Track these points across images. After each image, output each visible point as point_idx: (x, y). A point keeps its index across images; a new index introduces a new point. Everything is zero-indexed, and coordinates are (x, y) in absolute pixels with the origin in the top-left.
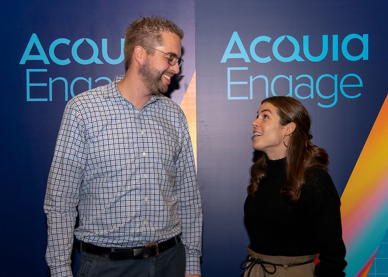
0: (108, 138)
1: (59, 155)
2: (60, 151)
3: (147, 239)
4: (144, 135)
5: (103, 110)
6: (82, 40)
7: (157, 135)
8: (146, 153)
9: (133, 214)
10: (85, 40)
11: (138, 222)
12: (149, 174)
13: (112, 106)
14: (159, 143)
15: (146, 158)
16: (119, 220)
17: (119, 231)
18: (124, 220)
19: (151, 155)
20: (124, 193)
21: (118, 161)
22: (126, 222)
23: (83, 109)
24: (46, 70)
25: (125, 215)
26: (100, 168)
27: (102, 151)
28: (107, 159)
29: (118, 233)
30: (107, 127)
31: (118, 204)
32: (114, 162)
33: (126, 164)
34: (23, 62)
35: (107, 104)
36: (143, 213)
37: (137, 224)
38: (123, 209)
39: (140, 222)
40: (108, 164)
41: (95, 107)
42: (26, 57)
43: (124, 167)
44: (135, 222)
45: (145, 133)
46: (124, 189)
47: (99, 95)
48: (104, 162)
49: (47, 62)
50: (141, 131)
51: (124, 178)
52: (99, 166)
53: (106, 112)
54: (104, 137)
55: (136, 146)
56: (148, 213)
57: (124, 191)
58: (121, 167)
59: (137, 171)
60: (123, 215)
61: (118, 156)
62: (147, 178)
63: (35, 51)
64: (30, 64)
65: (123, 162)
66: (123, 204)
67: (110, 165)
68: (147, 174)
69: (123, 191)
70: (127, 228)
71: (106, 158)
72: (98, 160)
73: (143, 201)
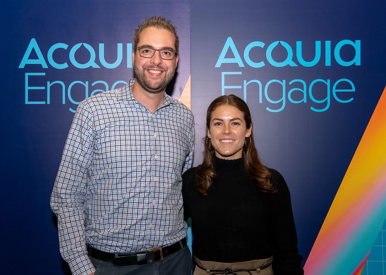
0: (120, 139)
1: (68, 154)
2: (70, 151)
3: (150, 243)
4: (157, 137)
5: (117, 112)
6: (80, 45)
7: (170, 138)
8: (158, 156)
9: (140, 217)
10: (82, 45)
11: (144, 225)
12: (159, 177)
13: (125, 108)
14: (171, 147)
15: (157, 161)
16: (125, 221)
17: (124, 232)
18: (129, 222)
19: (163, 159)
20: (133, 194)
21: (129, 162)
22: (132, 224)
23: (95, 111)
24: (44, 74)
25: (131, 216)
26: (110, 168)
27: (114, 151)
28: (118, 160)
29: (123, 234)
30: (120, 128)
31: (126, 205)
32: (125, 163)
33: (137, 166)
34: (22, 66)
35: (120, 107)
36: (150, 216)
37: (142, 226)
38: (130, 211)
39: (146, 225)
40: (119, 165)
41: (108, 109)
42: (25, 61)
43: (134, 169)
44: (141, 224)
45: (158, 136)
46: (133, 191)
47: (112, 97)
48: (115, 162)
49: (45, 66)
50: (153, 134)
51: (134, 179)
52: (109, 166)
53: (120, 114)
54: (117, 137)
55: (148, 149)
56: (155, 216)
57: (133, 193)
58: (132, 168)
59: (148, 173)
60: (130, 216)
61: (130, 158)
62: (157, 181)
63: (33, 55)
64: (29, 68)
65: (134, 164)
66: (131, 205)
67: (121, 166)
68: (157, 177)
69: (131, 193)
70: (132, 230)
71: (118, 158)
72: (109, 160)
73: (151, 205)
